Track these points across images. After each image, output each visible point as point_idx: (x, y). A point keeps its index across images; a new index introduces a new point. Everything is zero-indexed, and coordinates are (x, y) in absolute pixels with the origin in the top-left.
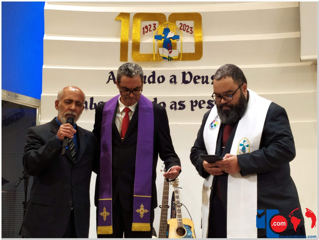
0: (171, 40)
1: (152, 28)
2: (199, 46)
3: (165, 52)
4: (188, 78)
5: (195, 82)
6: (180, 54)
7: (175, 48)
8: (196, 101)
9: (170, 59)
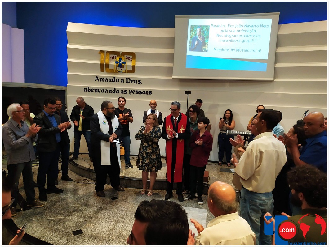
0: (122, 64)
1: (114, 58)
2: (134, 67)
3: (119, 69)
4: (128, 80)
5: (132, 83)
6: (126, 70)
7: (124, 68)
8: (131, 91)
9: (121, 72)
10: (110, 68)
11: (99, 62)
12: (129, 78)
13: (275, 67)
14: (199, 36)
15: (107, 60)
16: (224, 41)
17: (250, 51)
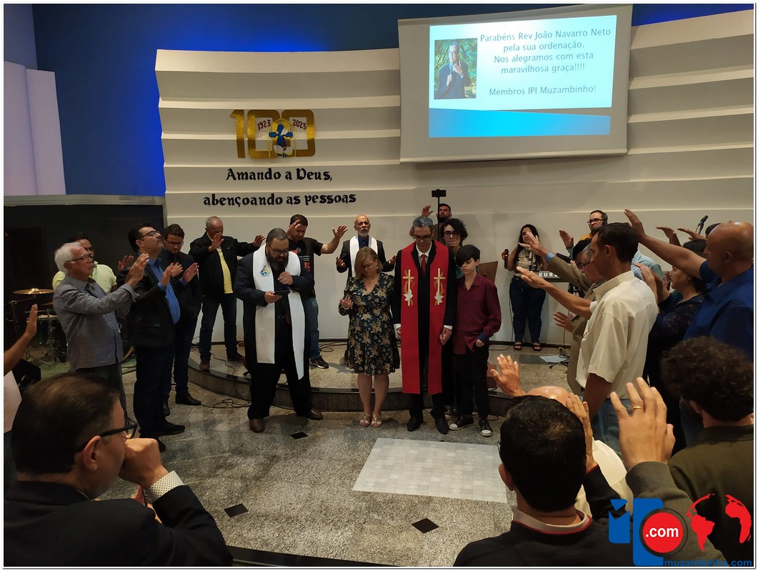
0: (285, 137)
1: (267, 124)
2: (311, 143)
3: (279, 149)
4: (302, 174)
5: (309, 178)
6: (294, 151)
7: (289, 146)
8: (310, 197)
9: (285, 156)
10: (259, 148)
11: (234, 137)
12: (303, 169)
13: (628, 124)
14: (454, 63)
15: (250, 132)
16: (513, 70)
17: (571, 90)
